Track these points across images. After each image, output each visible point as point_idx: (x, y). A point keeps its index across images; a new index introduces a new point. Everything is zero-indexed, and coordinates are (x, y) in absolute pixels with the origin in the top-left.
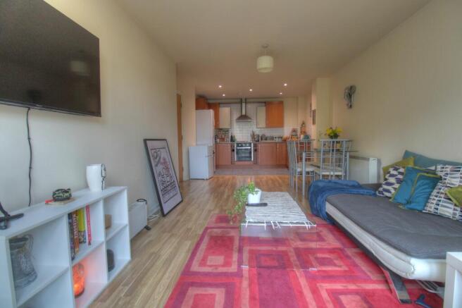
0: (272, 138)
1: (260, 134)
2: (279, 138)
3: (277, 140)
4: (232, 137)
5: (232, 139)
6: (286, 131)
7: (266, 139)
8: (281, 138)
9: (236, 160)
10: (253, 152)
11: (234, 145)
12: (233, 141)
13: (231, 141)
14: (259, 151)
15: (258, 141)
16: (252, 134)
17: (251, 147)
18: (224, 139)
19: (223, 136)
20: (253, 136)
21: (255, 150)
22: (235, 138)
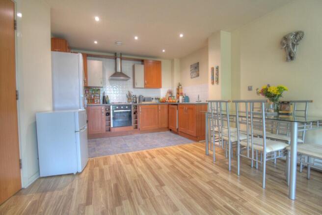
0: (150, 99)
1: (138, 95)
2: (156, 99)
3: (154, 101)
4: (104, 97)
5: (105, 100)
6: (162, 93)
7: (144, 101)
8: (158, 99)
9: (112, 126)
10: (133, 115)
11: (109, 107)
12: (107, 103)
13: (103, 103)
14: (140, 114)
15: (136, 102)
16: (128, 95)
17: (131, 109)
18: (93, 100)
19: (93, 97)
20: (129, 96)
21: (135, 113)
22: (109, 99)
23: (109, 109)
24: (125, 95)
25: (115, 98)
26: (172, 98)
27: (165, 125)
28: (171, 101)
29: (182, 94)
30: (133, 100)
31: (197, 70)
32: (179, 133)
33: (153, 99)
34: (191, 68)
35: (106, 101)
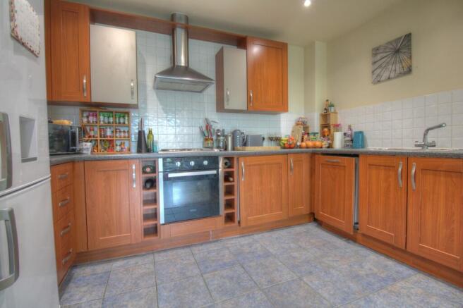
0: (259, 140)
2: (271, 139)
3: (268, 146)
4: (141, 133)
5: (144, 143)
6: (285, 126)
7: (245, 144)
8: (277, 140)
9: (162, 221)
10: (222, 185)
11: (155, 162)
12: (148, 151)
13: (139, 151)
14: (241, 182)
15: (226, 149)
16: (204, 129)
17: (217, 168)
18: (111, 141)
19: (109, 133)
20: (208, 133)
21: (226, 179)
22: (156, 138)
23: (154, 170)
24: (197, 130)
25: (172, 138)
26: (312, 137)
27: (304, 209)
28: (310, 144)
29: (337, 127)
30: (218, 141)
31: (404, 57)
32: (359, 237)
33: (264, 139)
34: (375, 55)
35: (146, 146)
